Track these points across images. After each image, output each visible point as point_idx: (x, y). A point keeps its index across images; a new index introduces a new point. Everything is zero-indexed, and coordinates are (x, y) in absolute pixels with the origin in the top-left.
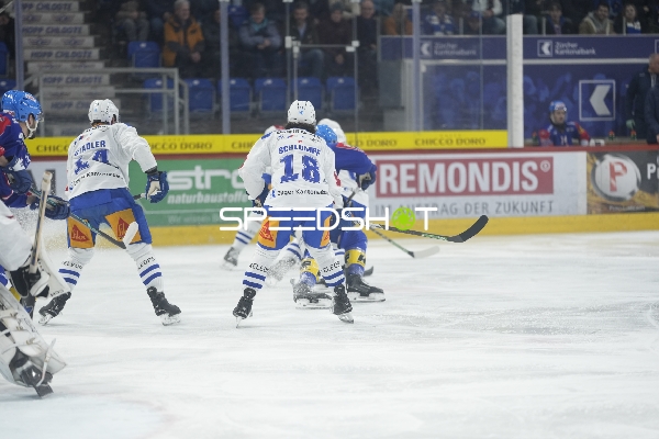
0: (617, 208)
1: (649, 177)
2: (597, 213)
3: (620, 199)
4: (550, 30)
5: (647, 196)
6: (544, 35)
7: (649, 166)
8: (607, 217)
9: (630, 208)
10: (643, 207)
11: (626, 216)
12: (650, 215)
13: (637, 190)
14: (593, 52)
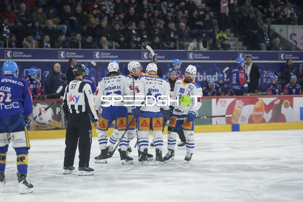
0: (43, 128)
1: (57, 113)
2: (34, 130)
3: (44, 124)
4: (10, 46)
5: (56, 122)
6: (8, 48)
7: (57, 108)
8: (38, 132)
9: (48, 128)
10: (54, 127)
11: (47, 131)
12: (58, 131)
13: (52, 119)
14: (31, 56)
